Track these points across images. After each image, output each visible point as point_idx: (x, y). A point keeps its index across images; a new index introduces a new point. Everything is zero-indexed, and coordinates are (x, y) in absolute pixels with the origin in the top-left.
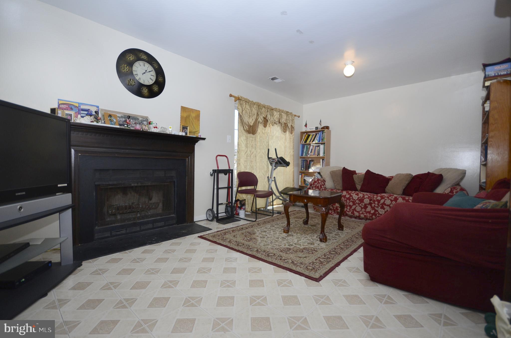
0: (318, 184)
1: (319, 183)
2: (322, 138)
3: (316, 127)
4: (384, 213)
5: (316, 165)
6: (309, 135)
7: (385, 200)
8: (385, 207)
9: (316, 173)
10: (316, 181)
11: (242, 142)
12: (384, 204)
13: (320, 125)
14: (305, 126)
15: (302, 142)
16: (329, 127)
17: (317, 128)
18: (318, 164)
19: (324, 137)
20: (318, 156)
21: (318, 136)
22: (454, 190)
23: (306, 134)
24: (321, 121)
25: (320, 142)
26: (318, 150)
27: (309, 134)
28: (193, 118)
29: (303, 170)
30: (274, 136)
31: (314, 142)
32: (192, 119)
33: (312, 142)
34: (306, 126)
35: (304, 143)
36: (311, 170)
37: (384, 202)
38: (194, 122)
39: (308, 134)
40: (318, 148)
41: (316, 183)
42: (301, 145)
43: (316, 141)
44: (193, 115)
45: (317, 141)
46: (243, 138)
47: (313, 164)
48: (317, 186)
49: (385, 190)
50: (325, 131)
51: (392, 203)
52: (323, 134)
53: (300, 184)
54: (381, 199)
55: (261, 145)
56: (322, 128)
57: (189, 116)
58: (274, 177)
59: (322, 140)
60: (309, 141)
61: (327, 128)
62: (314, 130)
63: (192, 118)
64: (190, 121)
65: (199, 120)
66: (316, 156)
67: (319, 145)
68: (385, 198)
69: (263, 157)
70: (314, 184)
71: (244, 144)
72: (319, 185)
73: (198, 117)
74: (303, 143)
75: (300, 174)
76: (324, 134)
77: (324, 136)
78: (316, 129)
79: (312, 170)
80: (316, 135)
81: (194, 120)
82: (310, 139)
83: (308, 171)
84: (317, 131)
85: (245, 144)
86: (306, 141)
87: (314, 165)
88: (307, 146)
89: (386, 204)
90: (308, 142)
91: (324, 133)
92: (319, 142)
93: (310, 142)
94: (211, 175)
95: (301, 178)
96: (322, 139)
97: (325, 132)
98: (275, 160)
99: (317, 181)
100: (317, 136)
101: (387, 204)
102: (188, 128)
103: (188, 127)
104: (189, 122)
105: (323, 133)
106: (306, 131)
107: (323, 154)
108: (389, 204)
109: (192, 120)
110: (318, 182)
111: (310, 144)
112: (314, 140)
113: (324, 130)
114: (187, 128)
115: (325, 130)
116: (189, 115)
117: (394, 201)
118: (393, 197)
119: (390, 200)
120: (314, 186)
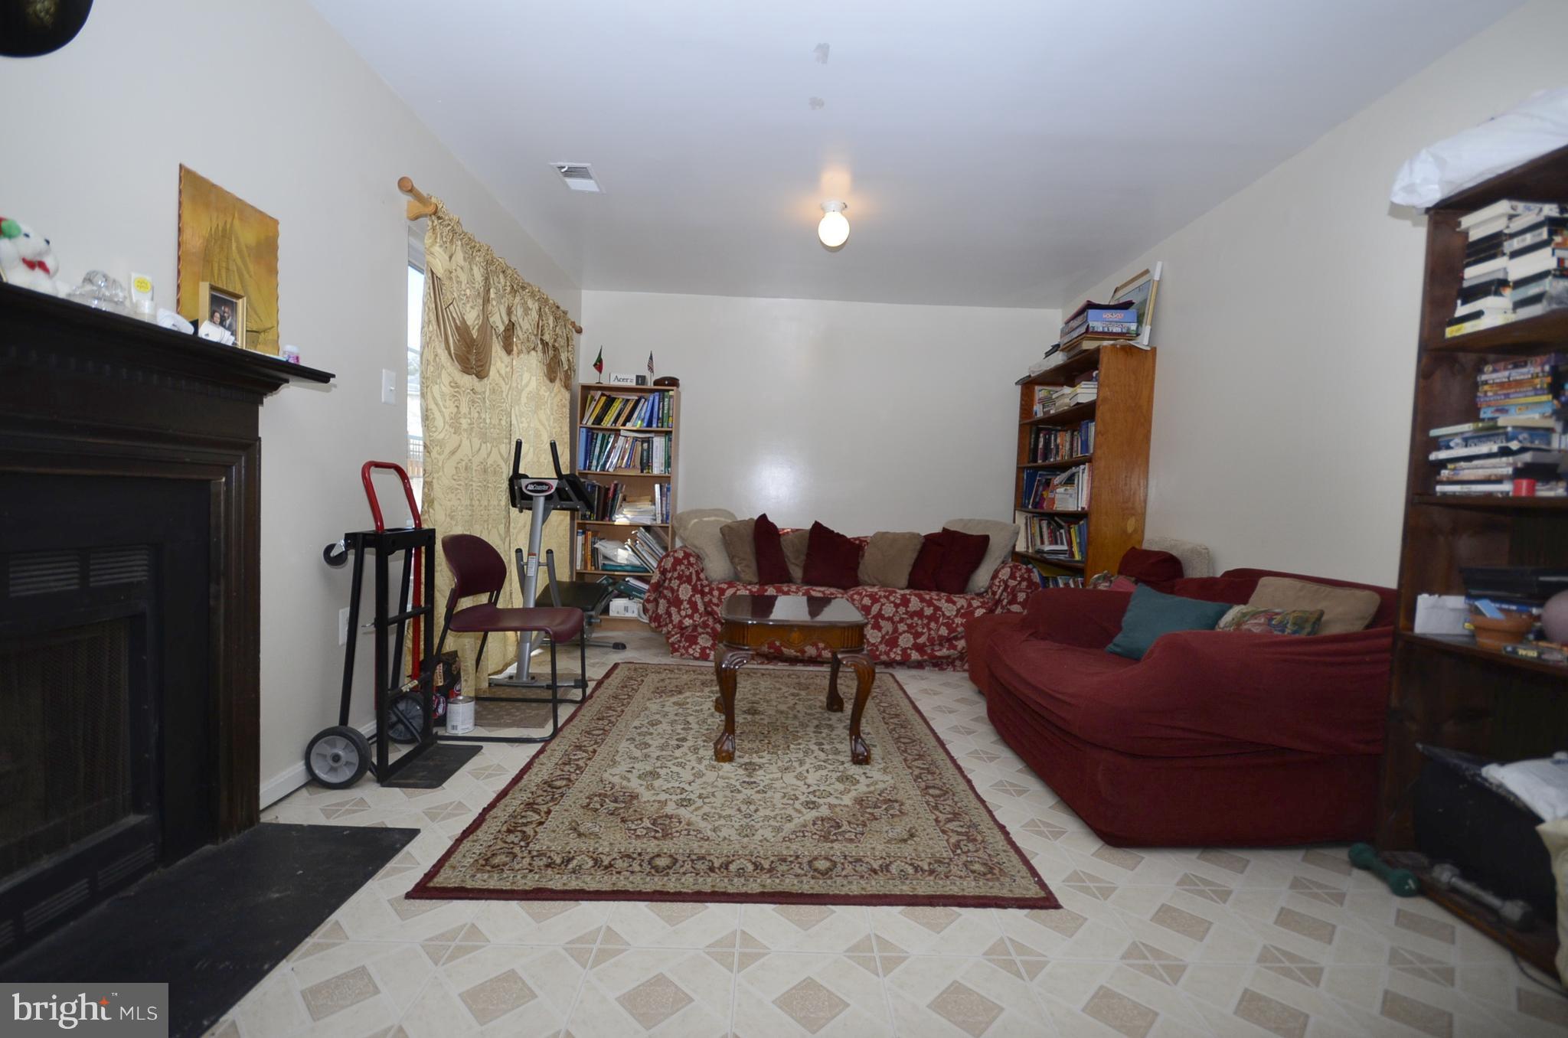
0: (689, 569)
1: (690, 564)
2: (660, 416)
3: (638, 377)
4: (880, 639)
5: (635, 501)
6: (610, 401)
7: (883, 605)
8: (882, 623)
9: (641, 528)
10: (681, 557)
11: (437, 404)
12: (880, 615)
13: (651, 369)
14: (595, 365)
15: (584, 422)
16: (677, 380)
17: (641, 379)
18: (642, 498)
19: (666, 412)
20: (644, 474)
21: (643, 409)
22: (1016, 572)
23: (603, 395)
24: (651, 358)
25: (651, 426)
26: (645, 454)
27: (614, 394)
28: (244, 249)
29: (590, 516)
30: (523, 390)
31: (629, 426)
32: (242, 257)
33: (624, 424)
34: (599, 365)
35: (593, 424)
36: (621, 519)
37: (881, 609)
38: (248, 273)
39: (610, 394)
40: (645, 445)
41: (683, 567)
42: (584, 430)
43: (637, 423)
44: (247, 236)
45: (639, 422)
46: (441, 388)
47: (624, 499)
48: (686, 576)
49: (857, 576)
50: (671, 393)
51: (897, 612)
52: (664, 401)
53: (578, 568)
54: (872, 604)
55: (494, 425)
56: (656, 383)
57: (223, 236)
58: (550, 552)
59: (661, 420)
60: (612, 420)
61: (673, 382)
62: (633, 384)
63: (240, 251)
64: (233, 267)
65: (273, 271)
66: (637, 472)
67: (648, 435)
68: (882, 600)
69: (502, 472)
70: (676, 570)
71: (444, 417)
72: (691, 573)
73: (267, 250)
74: (590, 424)
75: (581, 531)
76: (666, 403)
77: (666, 408)
78: (637, 383)
79: (625, 519)
80: (637, 402)
81: (251, 267)
82: (617, 412)
83: (611, 523)
84: (641, 389)
85: (447, 418)
86: (599, 420)
87: (628, 502)
88: (604, 436)
89: (884, 615)
90: (607, 422)
91: (666, 400)
92: (648, 426)
93: (616, 421)
94: (332, 559)
95: (584, 545)
96: (658, 419)
97: (671, 397)
98: (545, 488)
99: (684, 558)
100: (641, 405)
101: (886, 616)
102: (241, 304)
103: (238, 297)
104: (228, 269)
105: (662, 400)
106: (599, 383)
107: (663, 469)
108: (891, 615)
109: (239, 261)
110: (689, 561)
111: (619, 430)
112: (628, 419)
113: (668, 391)
114: (233, 307)
115: (672, 390)
116: (224, 230)
117: (901, 607)
118: (898, 596)
119: (892, 605)
120: (676, 574)
